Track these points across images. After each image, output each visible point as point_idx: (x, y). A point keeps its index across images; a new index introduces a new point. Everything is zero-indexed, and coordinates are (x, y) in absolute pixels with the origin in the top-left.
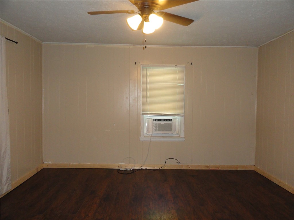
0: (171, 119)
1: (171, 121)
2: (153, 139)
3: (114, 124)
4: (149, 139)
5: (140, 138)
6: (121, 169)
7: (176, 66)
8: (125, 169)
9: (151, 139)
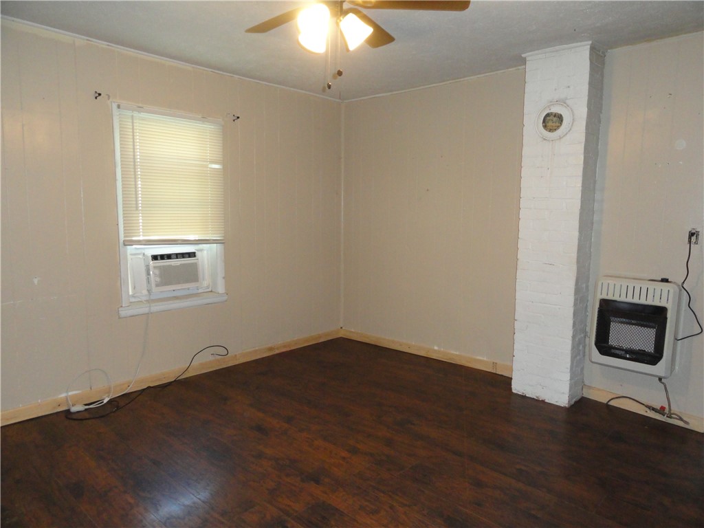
0: (194, 253)
1: (195, 256)
2: (156, 308)
3: (36, 281)
4: (145, 310)
5: (120, 309)
6: (74, 409)
7: (204, 119)
8: (86, 405)
9: (152, 308)
